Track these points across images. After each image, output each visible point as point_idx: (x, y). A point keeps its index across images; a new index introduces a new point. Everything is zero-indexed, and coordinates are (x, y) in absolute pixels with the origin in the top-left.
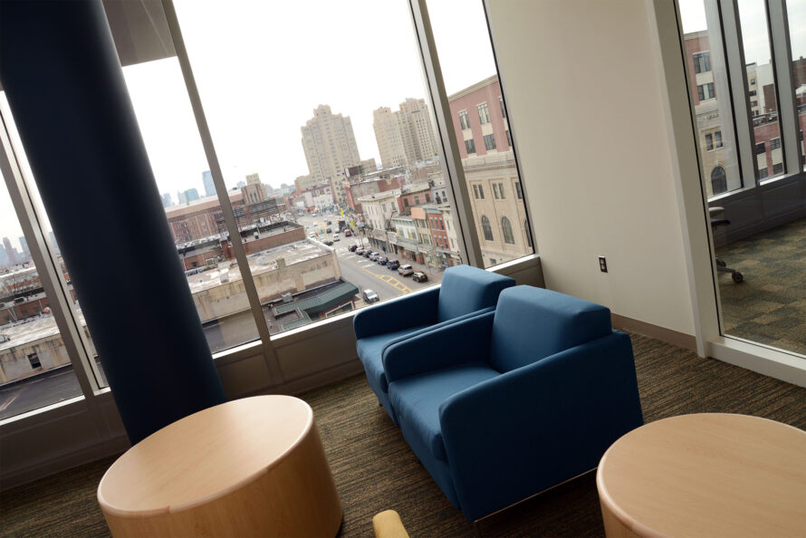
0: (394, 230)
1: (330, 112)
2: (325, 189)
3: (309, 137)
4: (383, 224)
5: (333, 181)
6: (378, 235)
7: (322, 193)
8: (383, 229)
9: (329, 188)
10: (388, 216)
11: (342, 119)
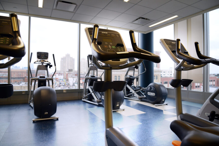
0: (74, 86)
1: (70, 56)
2: (62, 75)
3: (63, 61)
4: (72, 84)
5: (65, 72)
6: (70, 86)
7: (61, 75)
8: (72, 85)
9: (63, 74)
10: (74, 82)
11: (72, 58)
